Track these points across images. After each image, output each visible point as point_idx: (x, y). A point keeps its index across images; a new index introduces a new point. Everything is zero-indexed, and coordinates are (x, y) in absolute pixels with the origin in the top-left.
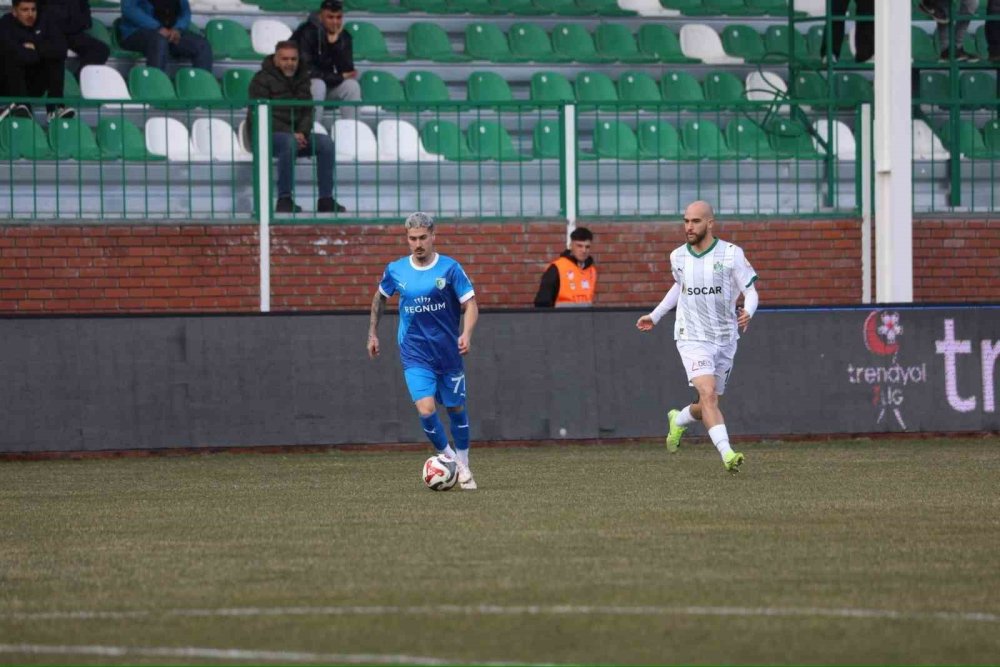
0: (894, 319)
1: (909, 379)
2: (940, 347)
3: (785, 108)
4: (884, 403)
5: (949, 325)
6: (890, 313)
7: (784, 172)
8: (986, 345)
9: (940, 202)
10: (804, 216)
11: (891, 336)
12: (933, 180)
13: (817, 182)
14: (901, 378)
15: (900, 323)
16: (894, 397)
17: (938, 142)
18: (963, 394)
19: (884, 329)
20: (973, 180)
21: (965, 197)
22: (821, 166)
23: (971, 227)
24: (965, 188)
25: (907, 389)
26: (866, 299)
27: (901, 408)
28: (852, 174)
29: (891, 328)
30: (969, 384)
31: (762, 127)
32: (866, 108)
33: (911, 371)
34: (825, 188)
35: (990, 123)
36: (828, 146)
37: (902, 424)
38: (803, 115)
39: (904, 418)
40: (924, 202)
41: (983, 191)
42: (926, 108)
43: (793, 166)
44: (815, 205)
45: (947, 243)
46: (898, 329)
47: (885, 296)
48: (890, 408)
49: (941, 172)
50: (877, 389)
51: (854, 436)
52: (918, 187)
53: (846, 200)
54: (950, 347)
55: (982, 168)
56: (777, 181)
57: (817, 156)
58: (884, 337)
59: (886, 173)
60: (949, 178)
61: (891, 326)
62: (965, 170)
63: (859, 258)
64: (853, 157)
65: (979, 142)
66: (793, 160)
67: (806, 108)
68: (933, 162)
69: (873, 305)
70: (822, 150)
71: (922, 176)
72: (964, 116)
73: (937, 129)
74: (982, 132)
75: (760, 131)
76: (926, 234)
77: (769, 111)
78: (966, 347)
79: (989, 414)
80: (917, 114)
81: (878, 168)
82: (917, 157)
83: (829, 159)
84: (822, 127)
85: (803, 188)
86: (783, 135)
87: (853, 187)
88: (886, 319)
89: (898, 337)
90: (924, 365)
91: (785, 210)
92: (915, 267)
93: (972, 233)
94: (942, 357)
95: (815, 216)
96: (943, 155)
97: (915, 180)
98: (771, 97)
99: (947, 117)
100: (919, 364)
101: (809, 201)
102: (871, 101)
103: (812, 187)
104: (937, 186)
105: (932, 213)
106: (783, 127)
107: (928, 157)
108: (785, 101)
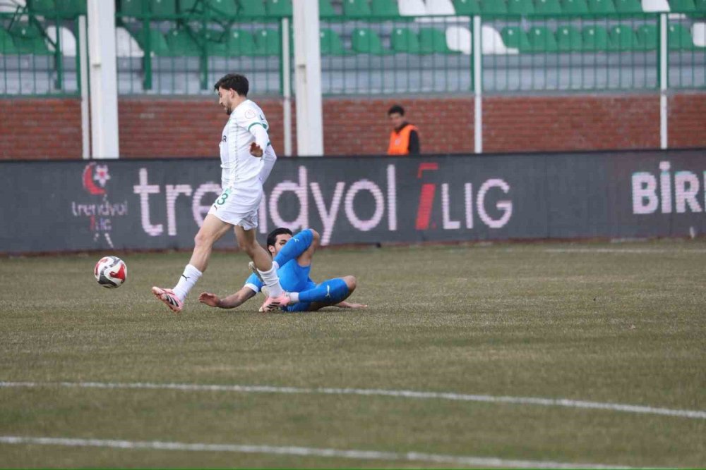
0: (105, 170)
1: (116, 212)
2: (137, 189)
3: (25, 18)
4: (97, 228)
5: (143, 174)
6: (102, 167)
7: (25, 64)
8: (169, 188)
9: (137, 87)
10: (40, 96)
11: (102, 182)
12: (131, 71)
13: (49, 71)
14: (110, 212)
15: (109, 172)
16: (105, 225)
17: (135, 44)
18: (154, 222)
19: (97, 177)
20: (160, 71)
21: (155, 83)
22: (52, 59)
23: (159, 105)
24: (155, 78)
25: (114, 219)
26: (86, 155)
27: (111, 232)
28: (74, 66)
29: (102, 176)
30: (158, 215)
31: (8, 31)
32: (82, 19)
33: (116, 206)
34: (55, 76)
35: (171, 32)
36: (57, 46)
37: (110, 242)
38: (38, 24)
39: (112, 239)
40: (126, 87)
41: (167, 79)
42: (125, 19)
43: (31, 61)
44: (47, 88)
45: (143, 116)
46: (107, 177)
47: (99, 153)
48: (102, 233)
49: (138, 65)
50: (93, 219)
51: (78, 252)
52: (121, 76)
53: (70, 85)
54: (144, 189)
55: (166, 63)
56: (20, 70)
57: (48, 53)
58: (97, 183)
59: (97, 66)
60: (144, 70)
61: (102, 174)
62: (154, 65)
63: (79, 127)
64: (73, 53)
65: (163, 45)
66: (31, 55)
67: (40, 18)
68: (131, 58)
69: (91, 160)
70: (51, 48)
71: (123, 68)
72: (153, 26)
73: (134, 33)
74: (166, 37)
75: (6, 34)
76: (128, 109)
77: (13, 19)
78: (155, 189)
79: (172, 237)
80: (119, 23)
81: (92, 62)
82: (120, 54)
83: (58, 55)
84: (51, 32)
85: (38, 75)
86: (24, 37)
87: (74, 76)
88: (99, 170)
89: (108, 182)
90: (126, 202)
91: (26, 91)
92: (121, 133)
93: (158, 109)
94: (138, 196)
95: (48, 96)
96: (138, 53)
97: (119, 71)
98: (13, 10)
99: (140, 26)
100: (123, 202)
101: (43, 85)
102: (85, 14)
103: (45, 75)
104: (135, 76)
105: (131, 95)
106: (24, 32)
107: (128, 55)
108: (24, 13)
